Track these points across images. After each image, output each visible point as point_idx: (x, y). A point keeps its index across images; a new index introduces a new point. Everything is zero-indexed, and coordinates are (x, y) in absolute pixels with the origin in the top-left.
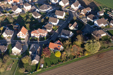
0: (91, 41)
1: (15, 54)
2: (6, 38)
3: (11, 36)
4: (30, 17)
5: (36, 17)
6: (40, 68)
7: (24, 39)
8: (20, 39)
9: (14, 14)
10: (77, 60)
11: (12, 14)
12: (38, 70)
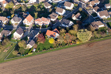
0: (82, 30)
1: (16, 39)
2: (14, 25)
3: (19, 23)
4: (42, 7)
5: (47, 8)
6: (32, 52)
7: (28, 26)
8: (25, 26)
9: (28, 3)
10: (67, 47)
11: (26, 4)
12: (29, 54)
